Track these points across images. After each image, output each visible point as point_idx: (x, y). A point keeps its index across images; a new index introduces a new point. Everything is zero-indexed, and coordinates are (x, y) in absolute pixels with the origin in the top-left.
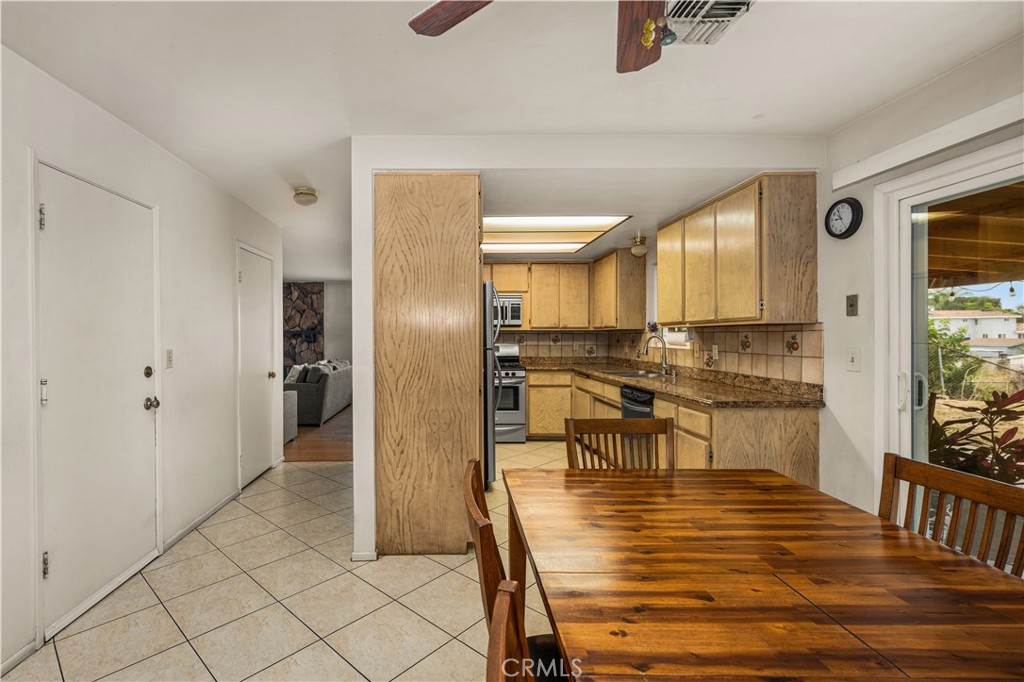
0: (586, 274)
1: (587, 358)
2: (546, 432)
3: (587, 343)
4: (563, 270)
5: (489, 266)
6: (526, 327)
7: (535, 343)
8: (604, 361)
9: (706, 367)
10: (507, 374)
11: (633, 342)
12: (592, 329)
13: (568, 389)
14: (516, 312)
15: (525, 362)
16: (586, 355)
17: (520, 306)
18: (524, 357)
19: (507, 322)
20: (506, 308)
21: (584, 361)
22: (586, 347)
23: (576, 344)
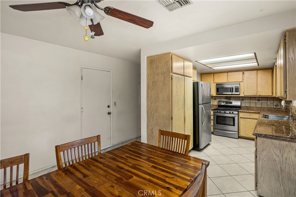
1: (275, 108)
2: (248, 136)
3: (274, 102)
5: (227, 73)
6: (242, 95)
7: (249, 101)
8: (284, 110)
10: (230, 112)
12: (273, 96)
14: (237, 90)
15: (244, 108)
16: (275, 107)
17: (239, 87)
18: (243, 106)
19: (233, 93)
20: (233, 88)
21: (273, 109)
22: (274, 104)
23: (269, 102)
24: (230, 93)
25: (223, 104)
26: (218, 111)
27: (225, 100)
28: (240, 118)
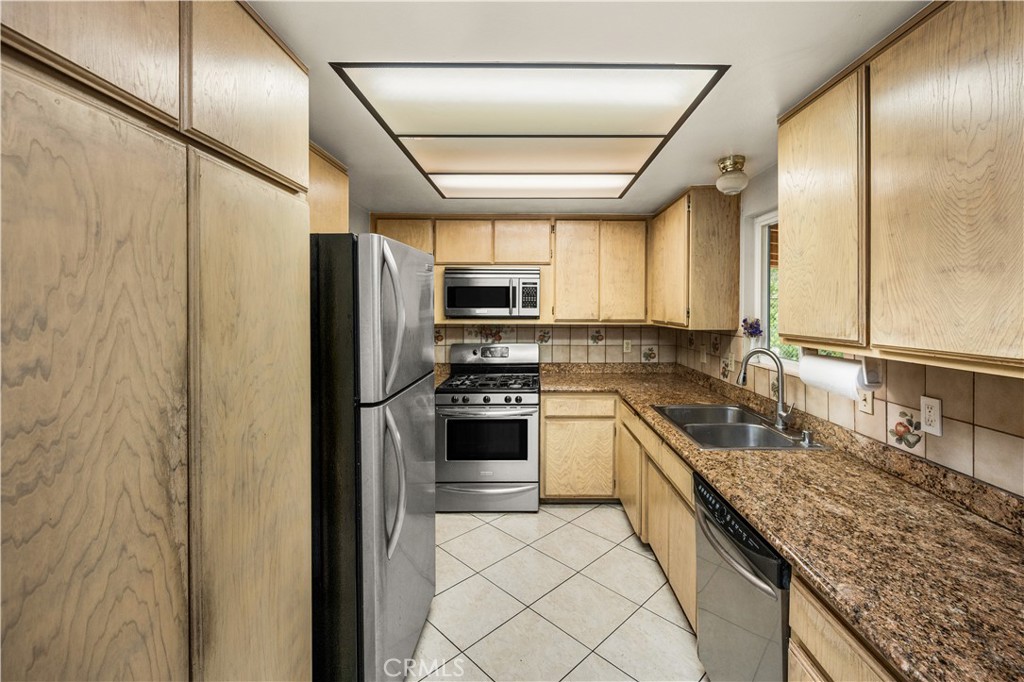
0: (641, 237)
1: (644, 365)
2: (574, 493)
3: (644, 342)
4: (607, 230)
5: (489, 223)
6: (547, 319)
7: (566, 342)
8: (670, 370)
9: (892, 441)
10: (508, 400)
11: (716, 348)
12: (649, 322)
13: (610, 423)
14: (531, 297)
15: (549, 371)
16: (643, 360)
17: (538, 286)
18: (546, 364)
19: (515, 312)
20: (514, 288)
21: (640, 370)
22: (643, 348)
23: (628, 344)
24: (504, 312)
25: (471, 358)
26: (456, 396)
27: (477, 341)
28: (547, 417)
